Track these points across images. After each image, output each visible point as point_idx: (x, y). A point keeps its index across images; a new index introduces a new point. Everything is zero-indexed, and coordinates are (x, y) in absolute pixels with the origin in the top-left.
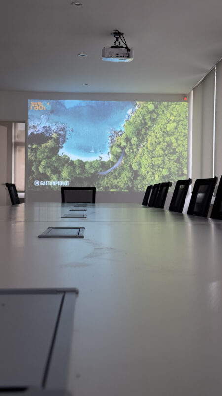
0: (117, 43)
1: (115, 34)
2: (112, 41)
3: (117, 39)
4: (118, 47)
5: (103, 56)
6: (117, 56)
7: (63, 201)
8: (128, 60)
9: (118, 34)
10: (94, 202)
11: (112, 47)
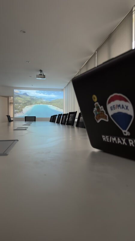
0: (41, 74)
2: (39, 73)
3: (41, 72)
4: (41, 75)
5: (37, 77)
6: (41, 78)
7: (25, 121)
8: (44, 79)
9: (41, 71)
10: (35, 121)
11: (39, 75)
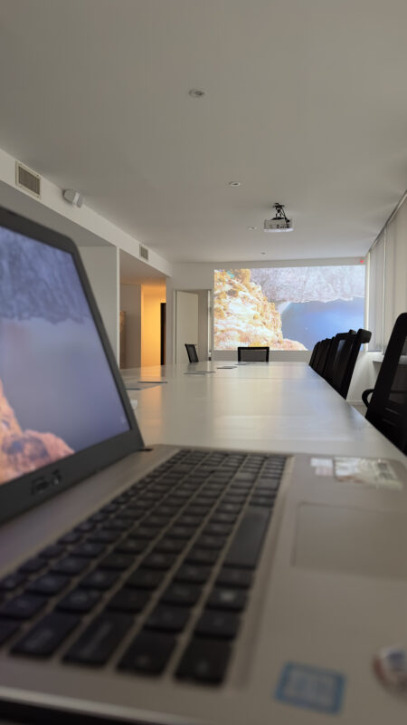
0: (279, 215)
1: (277, 207)
2: (274, 213)
3: (279, 211)
4: (280, 218)
5: (265, 228)
6: (278, 227)
8: (288, 230)
9: (279, 207)
11: (274, 219)
